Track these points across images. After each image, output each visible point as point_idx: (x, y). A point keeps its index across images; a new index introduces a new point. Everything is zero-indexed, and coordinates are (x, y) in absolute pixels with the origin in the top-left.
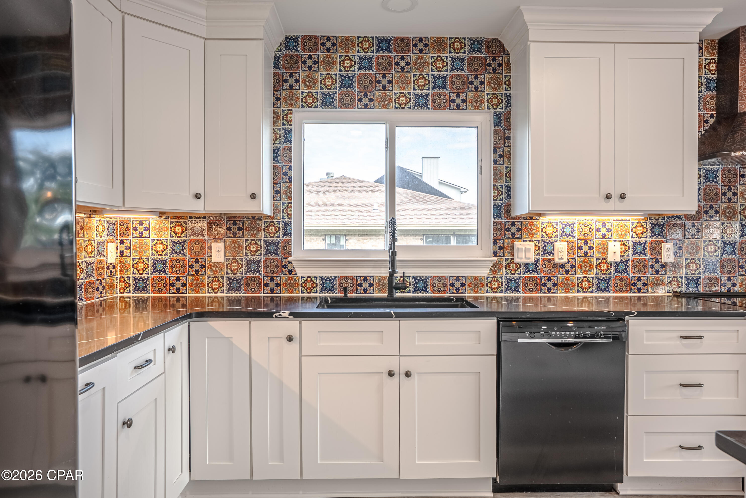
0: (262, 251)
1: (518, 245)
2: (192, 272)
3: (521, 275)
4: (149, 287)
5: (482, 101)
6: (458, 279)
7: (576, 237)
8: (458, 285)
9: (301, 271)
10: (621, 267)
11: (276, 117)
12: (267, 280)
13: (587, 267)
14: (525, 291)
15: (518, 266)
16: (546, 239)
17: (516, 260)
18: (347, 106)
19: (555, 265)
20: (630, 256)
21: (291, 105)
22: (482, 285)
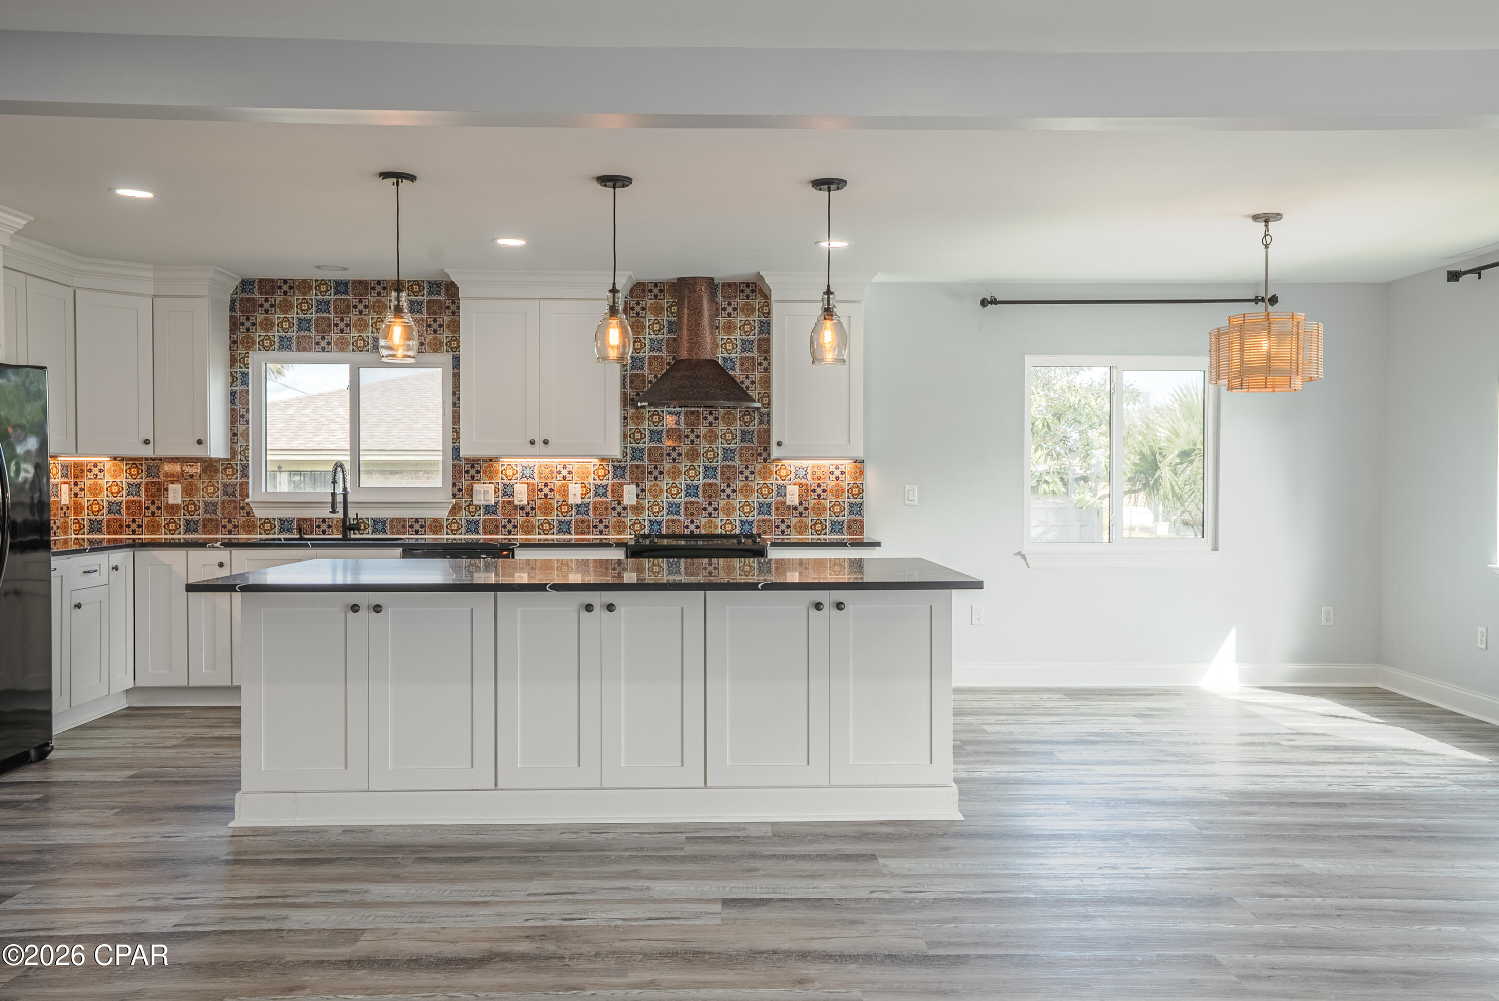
0: (220, 493)
1: (477, 487)
2: (148, 513)
3: (482, 516)
4: (104, 529)
5: (441, 344)
6: (417, 521)
7: (537, 479)
8: (417, 527)
9: (259, 513)
10: (583, 509)
11: (233, 361)
12: (224, 522)
13: (547, 510)
14: (485, 533)
15: (478, 508)
16: (506, 481)
17: (475, 502)
18: (304, 350)
19: (516, 507)
20: (591, 499)
21: (248, 348)
22: (442, 527)
